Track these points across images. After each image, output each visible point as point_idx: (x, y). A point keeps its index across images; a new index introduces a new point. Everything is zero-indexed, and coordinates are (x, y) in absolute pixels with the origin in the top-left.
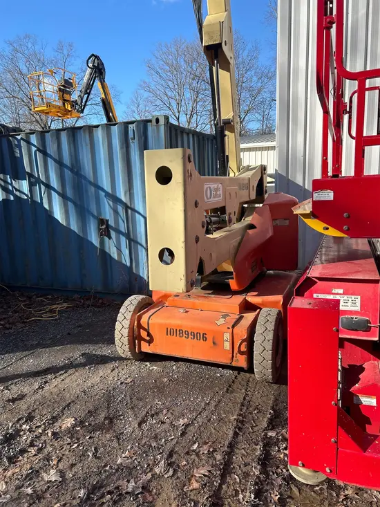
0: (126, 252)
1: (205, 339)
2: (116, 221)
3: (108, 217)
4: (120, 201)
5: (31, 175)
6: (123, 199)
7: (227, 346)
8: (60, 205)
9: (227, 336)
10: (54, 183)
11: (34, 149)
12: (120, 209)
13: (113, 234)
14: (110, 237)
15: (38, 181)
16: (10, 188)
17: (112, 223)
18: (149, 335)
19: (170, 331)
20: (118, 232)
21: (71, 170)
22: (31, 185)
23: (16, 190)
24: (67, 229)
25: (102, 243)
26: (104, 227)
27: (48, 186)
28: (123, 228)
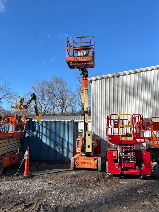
0: (61, 150)
1: (89, 164)
2: (60, 142)
3: (57, 141)
4: (61, 138)
5: (37, 131)
6: (62, 137)
7: (93, 165)
8: (45, 138)
9: (93, 163)
10: (44, 133)
11: (39, 125)
12: (61, 140)
13: (58, 145)
14: (57, 146)
15: (39, 132)
16: (30, 133)
17: (58, 143)
18: (78, 164)
19: (82, 163)
20: (60, 145)
21: (49, 130)
22: (37, 133)
23: (32, 134)
24: (46, 144)
25: (55, 147)
26: (56, 144)
27: (42, 134)
28: (61, 144)
